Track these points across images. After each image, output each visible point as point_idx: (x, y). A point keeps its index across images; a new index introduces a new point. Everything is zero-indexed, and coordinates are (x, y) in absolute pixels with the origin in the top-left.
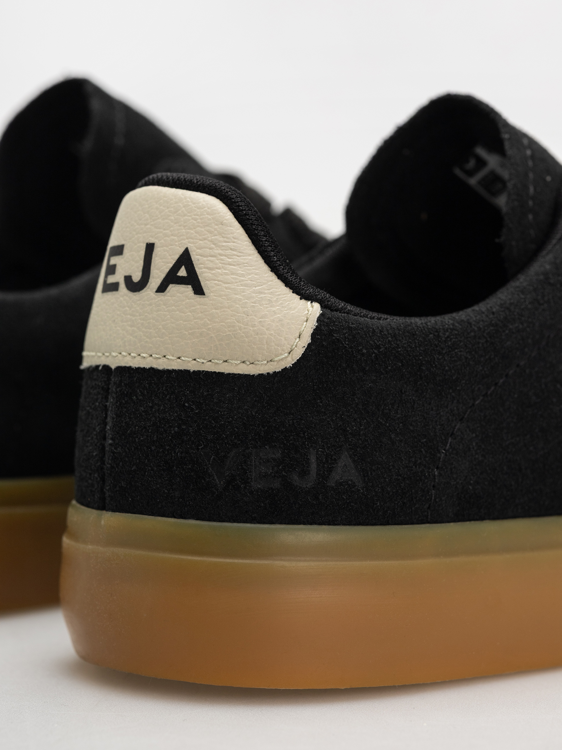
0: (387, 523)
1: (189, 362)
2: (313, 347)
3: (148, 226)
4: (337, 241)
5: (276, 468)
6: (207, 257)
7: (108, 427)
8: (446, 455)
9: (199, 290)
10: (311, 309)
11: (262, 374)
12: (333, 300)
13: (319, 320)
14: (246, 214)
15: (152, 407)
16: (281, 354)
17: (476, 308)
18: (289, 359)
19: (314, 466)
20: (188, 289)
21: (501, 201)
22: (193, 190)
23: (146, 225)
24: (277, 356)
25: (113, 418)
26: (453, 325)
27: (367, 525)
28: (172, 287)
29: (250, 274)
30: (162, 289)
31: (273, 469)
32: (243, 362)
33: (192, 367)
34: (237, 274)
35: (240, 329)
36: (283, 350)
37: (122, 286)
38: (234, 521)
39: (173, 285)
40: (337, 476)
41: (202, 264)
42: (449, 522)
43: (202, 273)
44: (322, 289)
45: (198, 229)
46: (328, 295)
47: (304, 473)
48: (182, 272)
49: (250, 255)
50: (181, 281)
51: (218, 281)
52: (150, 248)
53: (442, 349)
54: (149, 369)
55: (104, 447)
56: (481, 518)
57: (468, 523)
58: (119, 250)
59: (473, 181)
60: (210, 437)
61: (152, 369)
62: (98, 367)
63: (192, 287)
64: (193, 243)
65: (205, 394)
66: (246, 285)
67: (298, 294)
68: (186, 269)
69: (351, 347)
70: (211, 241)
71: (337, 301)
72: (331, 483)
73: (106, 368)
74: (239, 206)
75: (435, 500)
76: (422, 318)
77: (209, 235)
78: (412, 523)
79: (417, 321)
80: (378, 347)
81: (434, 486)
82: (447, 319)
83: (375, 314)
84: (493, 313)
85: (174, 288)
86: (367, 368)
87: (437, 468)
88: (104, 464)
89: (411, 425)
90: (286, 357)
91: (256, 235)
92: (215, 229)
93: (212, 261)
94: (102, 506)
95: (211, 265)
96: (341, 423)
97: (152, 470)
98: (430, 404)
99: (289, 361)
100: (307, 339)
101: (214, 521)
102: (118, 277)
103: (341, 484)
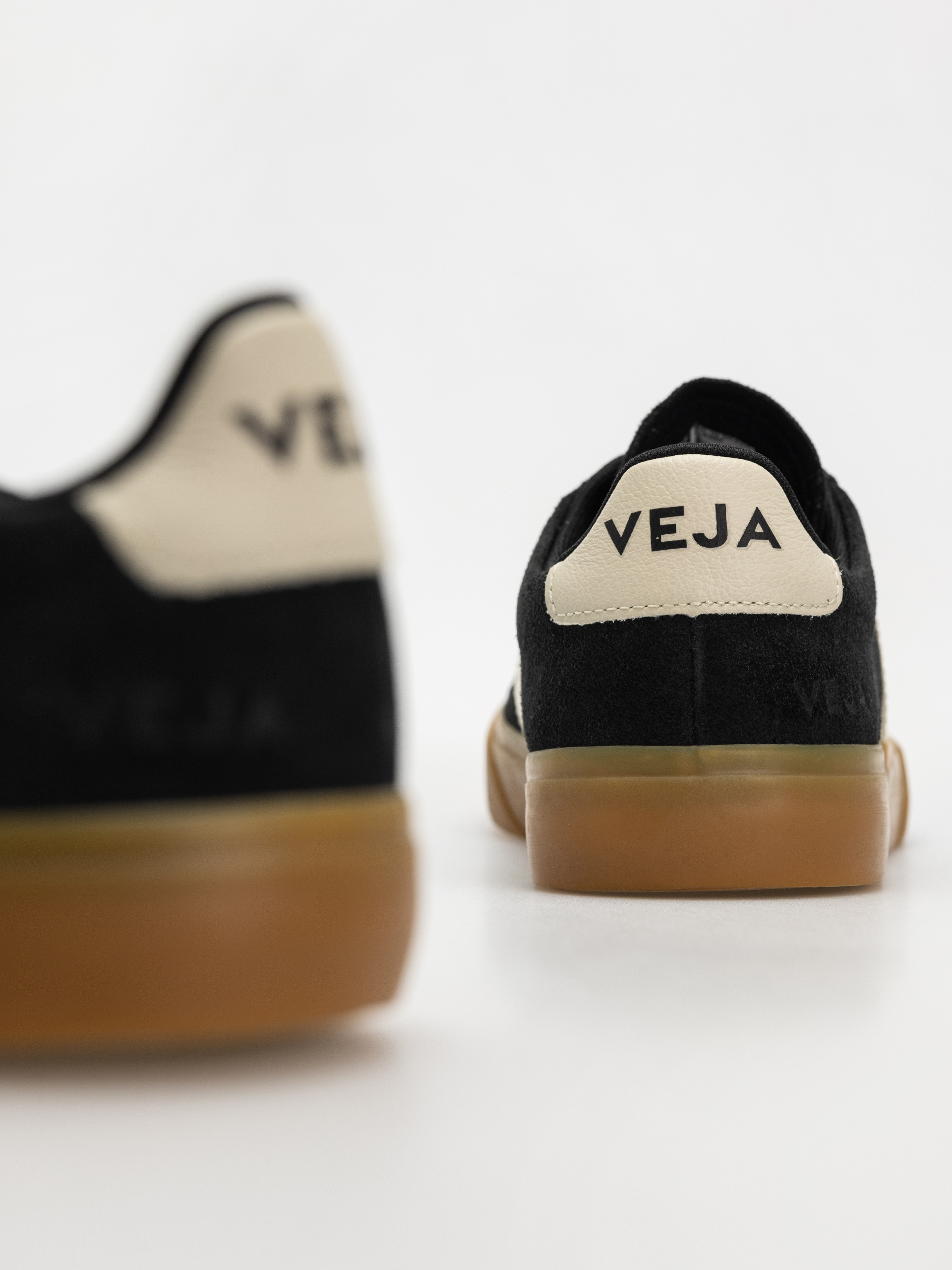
6: (773, 515)
9: (776, 545)
16: (830, 600)
20: (767, 544)
28: (752, 542)
30: (743, 543)
32: (813, 605)
34: (795, 530)
35: (810, 577)
36: (834, 594)
37: (692, 542)
39: (754, 540)
41: (772, 521)
43: (774, 529)
45: (761, 491)
48: (758, 529)
50: (759, 536)
51: (787, 536)
52: (721, 509)
58: (673, 512)
63: (770, 541)
64: (761, 505)
66: (802, 540)
68: (762, 525)
70: (773, 502)
73: (686, 617)
85: (754, 543)
93: (778, 519)
94: (692, 741)
95: (778, 522)
99: (837, 606)
102: (685, 535)
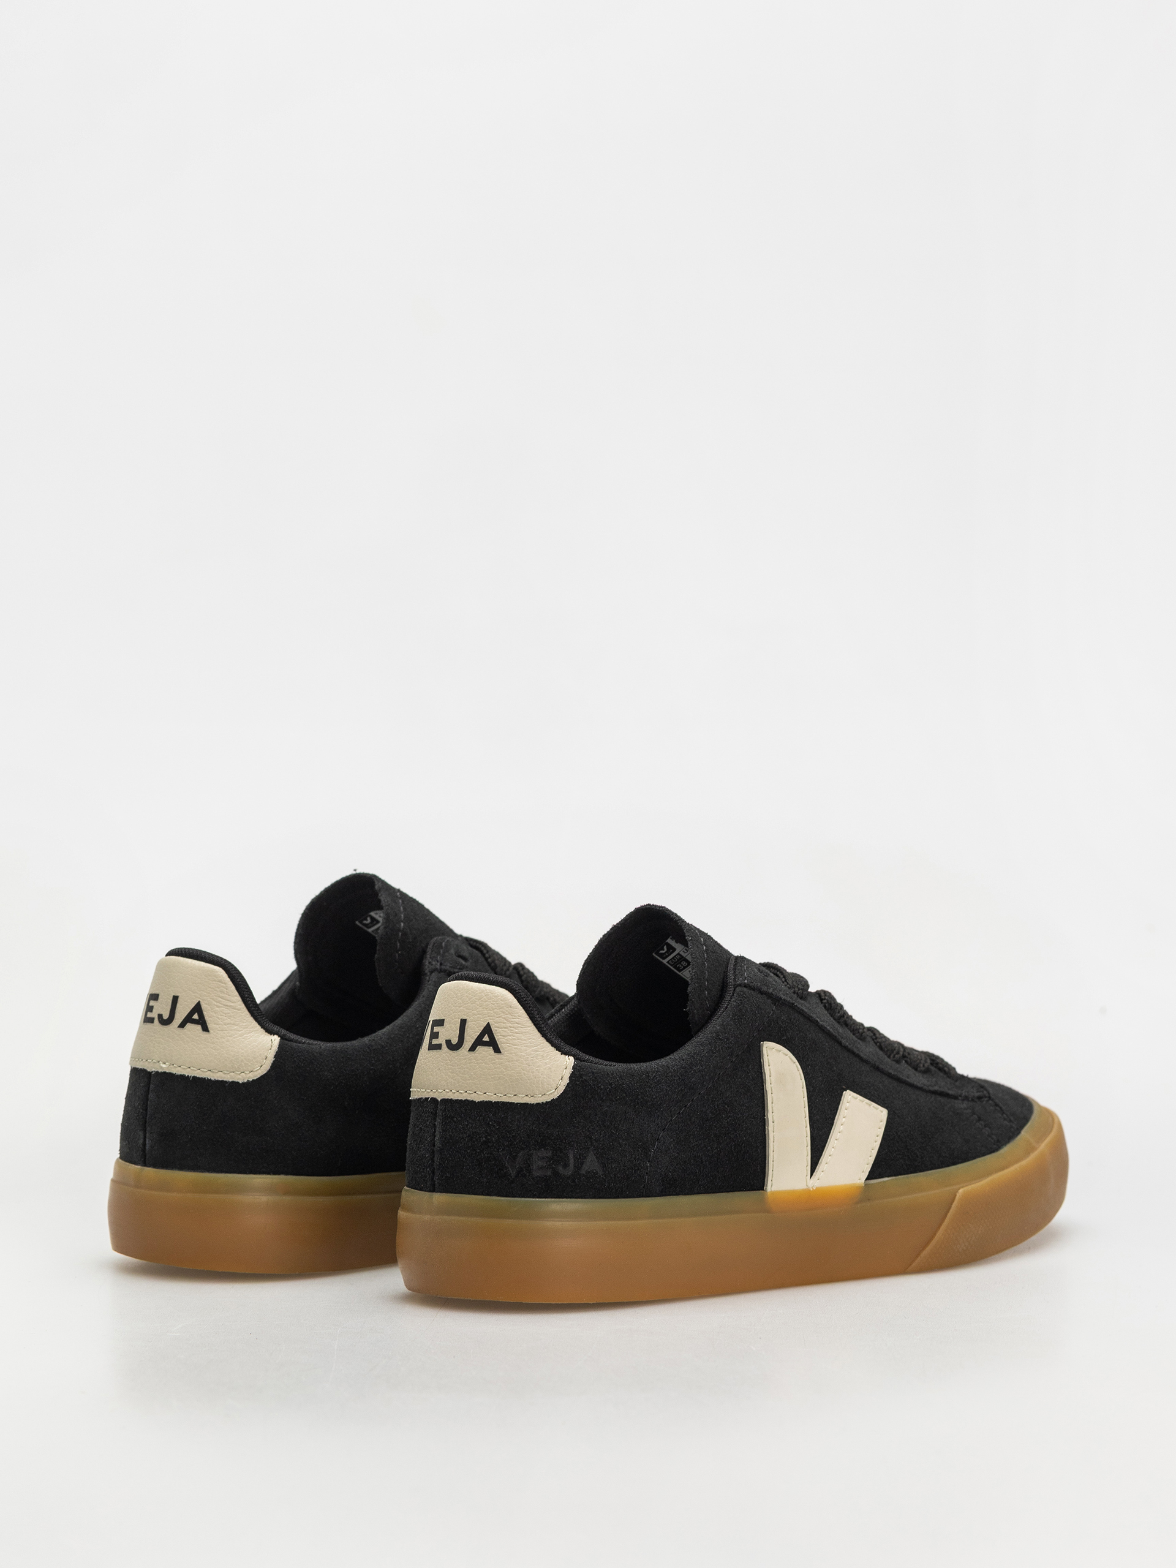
0: (618, 1197)
1: (492, 1096)
2: (570, 1085)
3: (462, 1008)
4: (573, 997)
5: (548, 1163)
6: (502, 1028)
7: (437, 1138)
8: (654, 1153)
9: (497, 1050)
10: (568, 1061)
11: (539, 1103)
12: (582, 1055)
13: (573, 1068)
14: (525, 1001)
15: (467, 1125)
16: (551, 1090)
17: (671, 1056)
18: (556, 1093)
19: (572, 1161)
21: (686, 974)
22: (490, 985)
23: (460, 1007)
24: (548, 1091)
25: (440, 1133)
26: (657, 1068)
27: (606, 1198)
29: (529, 1039)
30: (472, 1048)
31: (546, 1163)
32: (527, 1096)
33: (494, 1099)
34: (521, 1040)
35: (524, 1074)
36: (552, 1087)
37: (444, 1046)
38: (523, 1197)
39: (480, 1046)
40: (586, 1168)
41: (498, 1033)
42: (656, 1196)
43: (499, 1039)
44: (574, 1047)
45: (496, 1010)
46: (578, 1052)
47: (566, 1166)
48: (486, 1038)
49: (529, 1027)
50: (485, 1044)
51: (509, 1044)
52: (463, 1022)
53: (651, 1084)
54: (465, 1100)
55: (433, 1152)
56: (677, 1194)
57: (668, 1197)
58: (440, 1023)
59: (665, 961)
60: (506, 1143)
61: (466, 1100)
62: (428, 1098)
63: (493, 1048)
64: (492, 1019)
65: (503, 1116)
66: (527, 1046)
67: (559, 1051)
68: (488, 1036)
69: (594, 1085)
70: (504, 1018)
71: (584, 1054)
72: (583, 1172)
73: (434, 1100)
74: (520, 995)
75: (648, 1182)
76: (638, 1064)
77: (503, 1014)
78: (634, 1197)
79: (635, 1066)
80: (611, 1084)
81: (647, 1173)
82: (653, 1065)
83: (608, 1063)
84: (683, 1060)
86: (604, 1098)
87: (649, 1161)
88: (434, 1162)
89: (632, 1134)
90: (554, 1092)
91: (532, 1014)
92: (507, 1011)
93: (505, 1031)
94: (433, 1190)
95: (504, 1034)
96: (588, 1133)
97: (468, 1165)
98: (644, 1120)
99: (556, 1095)
100: (566, 1081)
101: (510, 1197)
102: (441, 1040)
103: (589, 1172)
